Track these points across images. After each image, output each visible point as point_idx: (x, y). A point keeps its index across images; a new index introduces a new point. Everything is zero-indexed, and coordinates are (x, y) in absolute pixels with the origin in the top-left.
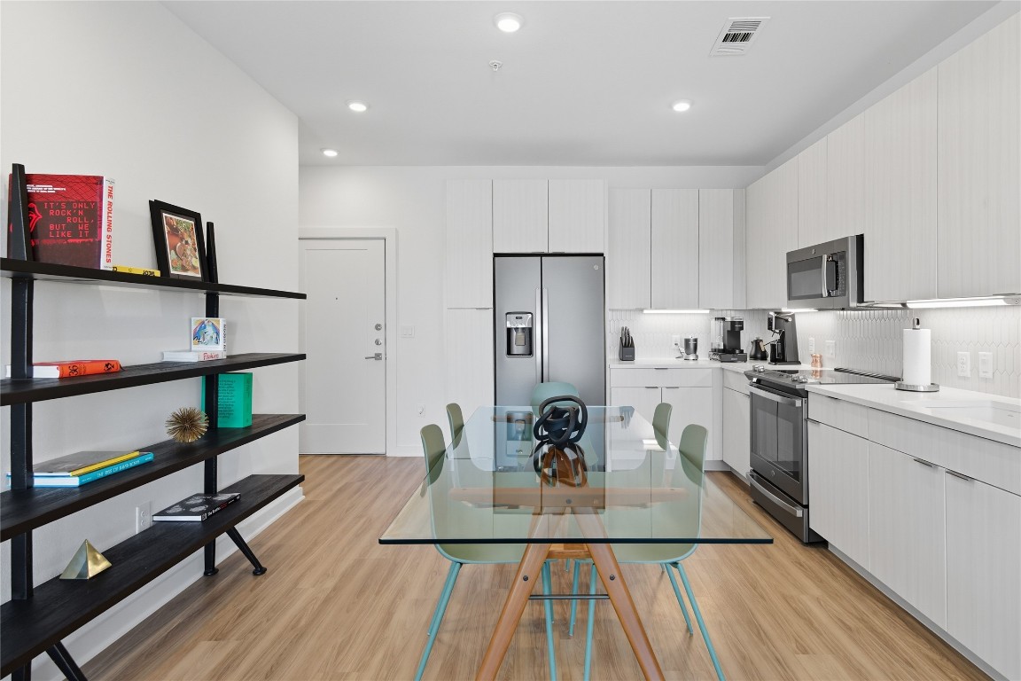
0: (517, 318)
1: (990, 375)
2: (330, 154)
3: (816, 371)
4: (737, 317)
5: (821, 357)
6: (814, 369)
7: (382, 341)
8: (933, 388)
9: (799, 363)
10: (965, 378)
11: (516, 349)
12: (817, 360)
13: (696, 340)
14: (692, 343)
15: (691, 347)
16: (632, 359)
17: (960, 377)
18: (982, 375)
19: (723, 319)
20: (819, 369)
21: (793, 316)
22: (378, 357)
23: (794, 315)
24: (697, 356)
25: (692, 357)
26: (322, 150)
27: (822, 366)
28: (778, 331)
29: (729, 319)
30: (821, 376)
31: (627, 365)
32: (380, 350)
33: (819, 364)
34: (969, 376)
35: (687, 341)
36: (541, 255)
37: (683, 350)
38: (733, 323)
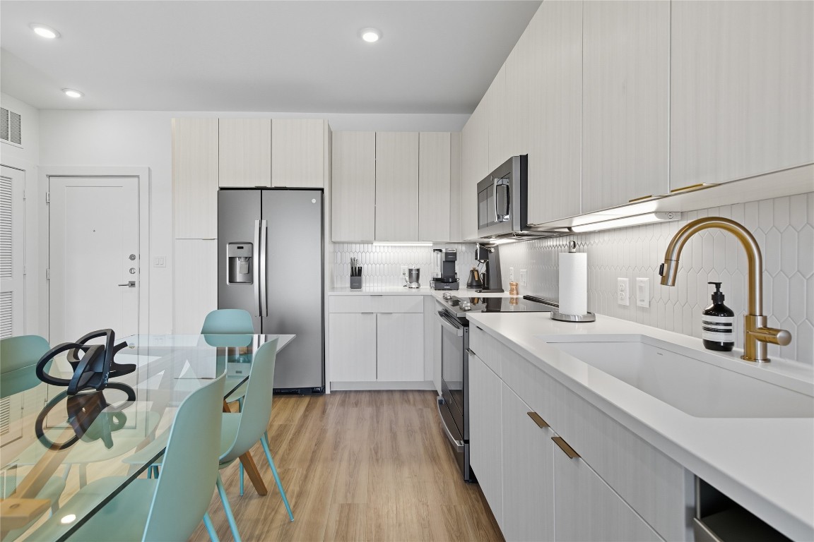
0: (239, 248)
1: (646, 304)
2: (73, 95)
3: (512, 298)
4: (451, 248)
5: (517, 285)
6: (512, 296)
7: (136, 271)
8: (589, 318)
9: (503, 291)
10: (625, 307)
11: (239, 277)
12: (515, 288)
13: (418, 270)
14: (414, 273)
15: (414, 275)
16: (359, 287)
17: (620, 306)
18: (639, 303)
19: (441, 251)
20: (515, 296)
21: (497, 248)
22: (132, 284)
23: (497, 246)
24: (419, 285)
25: (414, 285)
26: (64, 90)
27: (518, 294)
28: (483, 261)
29: (444, 250)
30: (517, 303)
31: (356, 292)
32: (133, 278)
33: (515, 292)
34: (628, 304)
35: (410, 271)
36: (262, 189)
37: (407, 278)
38: (447, 254)
